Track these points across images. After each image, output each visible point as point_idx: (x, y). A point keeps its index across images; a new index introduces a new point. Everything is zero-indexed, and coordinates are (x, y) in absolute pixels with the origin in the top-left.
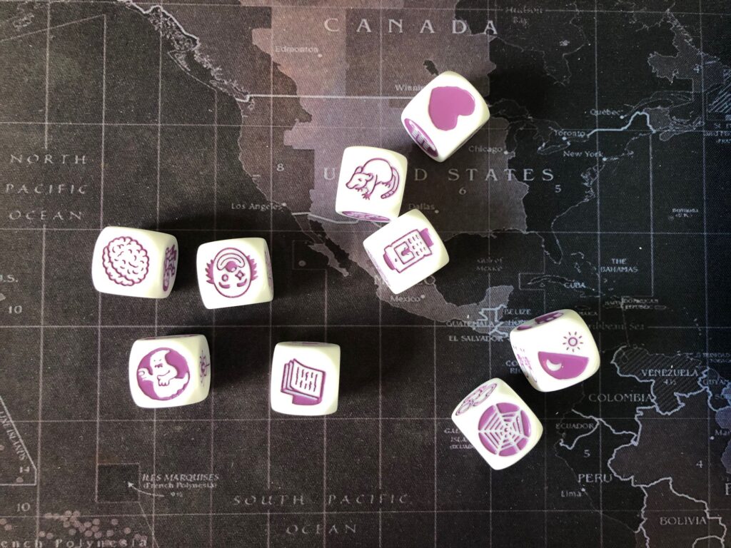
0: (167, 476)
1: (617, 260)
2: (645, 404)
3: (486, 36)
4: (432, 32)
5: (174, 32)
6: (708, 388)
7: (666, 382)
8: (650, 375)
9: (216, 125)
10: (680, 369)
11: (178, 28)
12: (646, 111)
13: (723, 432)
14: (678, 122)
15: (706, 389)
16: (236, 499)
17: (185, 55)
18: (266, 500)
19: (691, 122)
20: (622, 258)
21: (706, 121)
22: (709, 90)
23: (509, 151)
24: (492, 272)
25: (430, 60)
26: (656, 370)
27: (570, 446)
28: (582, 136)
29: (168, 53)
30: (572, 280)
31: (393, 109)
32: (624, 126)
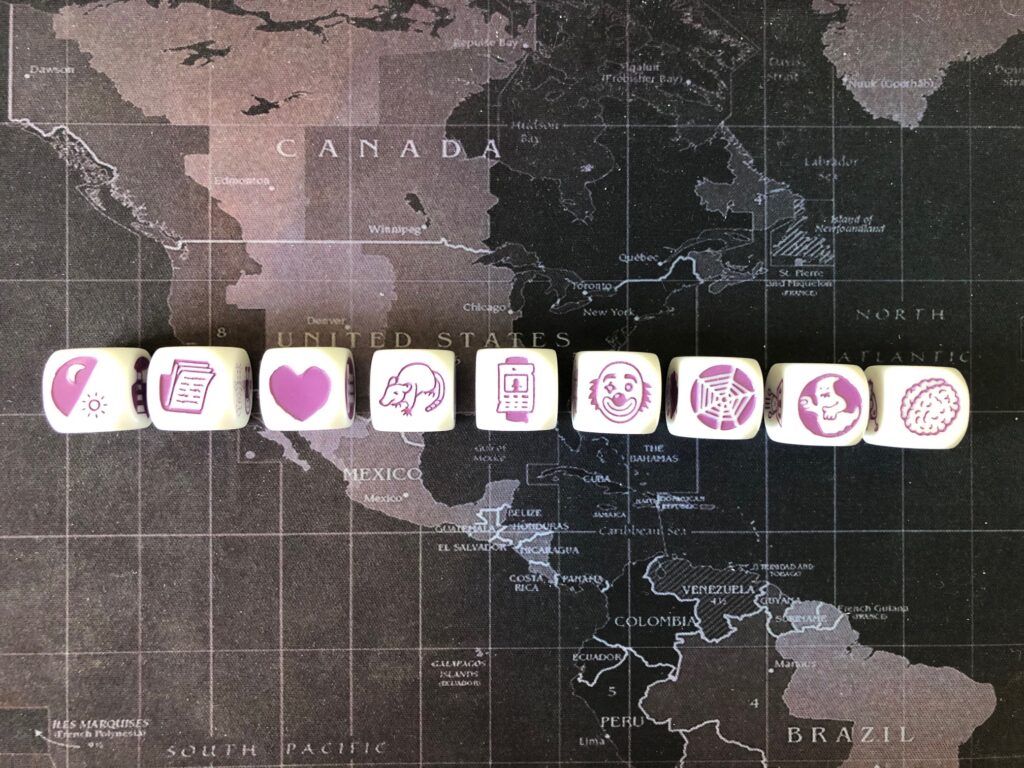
0: (83, 722)
1: (652, 447)
2: (686, 629)
3: (486, 161)
4: (416, 155)
5: (83, 161)
6: (767, 608)
7: (714, 602)
8: (693, 593)
9: (139, 280)
10: (732, 584)
11: (88, 155)
12: (691, 256)
13: (785, 663)
14: (732, 270)
15: (764, 610)
16: (169, 750)
17: (99, 190)
18: (209, 751)
19: (749, 269)
20: (658, 444)
21: (769, 267)
22: (775, 227)
23: (514, 310)
24: (493, 463)
25: (415, 192)
26: (701, 587)
27: (591, 682)
28: (608, 289)
29: (77, 187)
30: (593, 471)
31: (366, 257)
32: (664, 275)
